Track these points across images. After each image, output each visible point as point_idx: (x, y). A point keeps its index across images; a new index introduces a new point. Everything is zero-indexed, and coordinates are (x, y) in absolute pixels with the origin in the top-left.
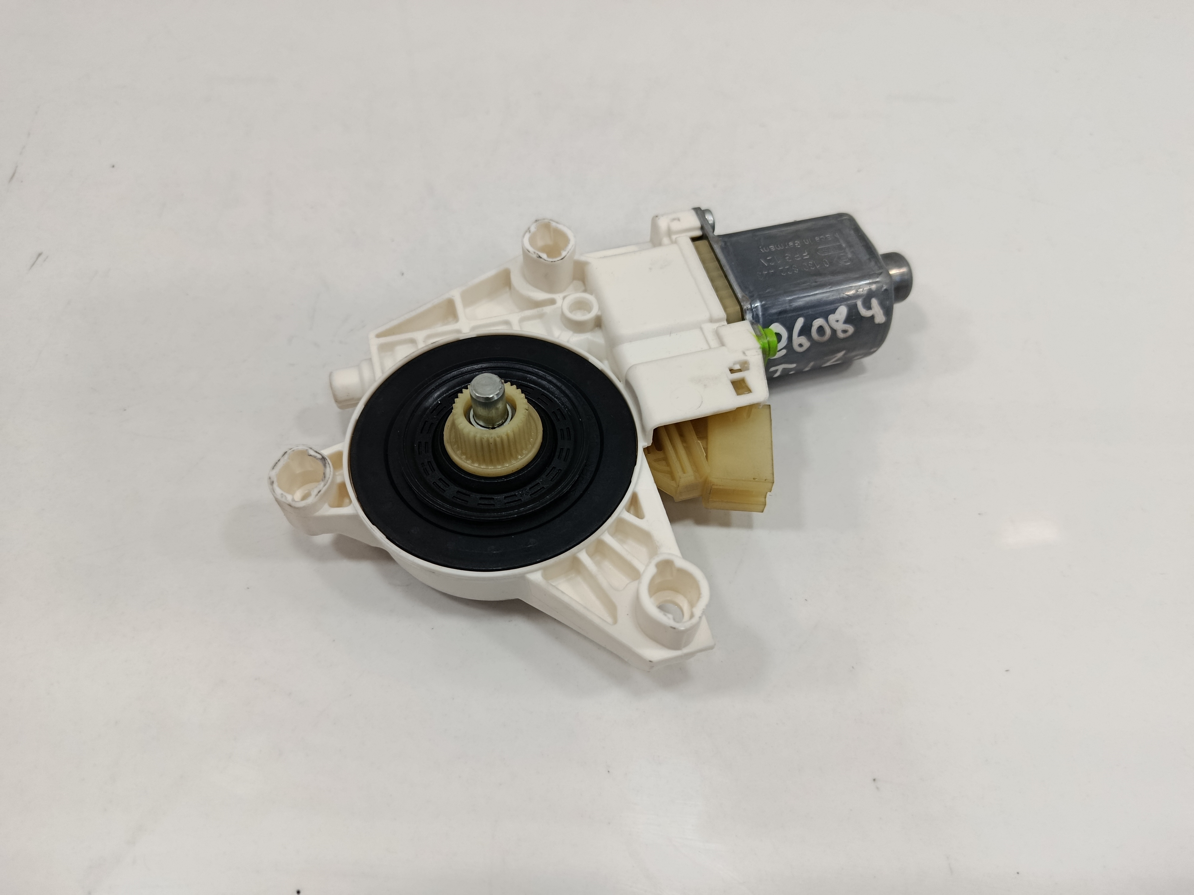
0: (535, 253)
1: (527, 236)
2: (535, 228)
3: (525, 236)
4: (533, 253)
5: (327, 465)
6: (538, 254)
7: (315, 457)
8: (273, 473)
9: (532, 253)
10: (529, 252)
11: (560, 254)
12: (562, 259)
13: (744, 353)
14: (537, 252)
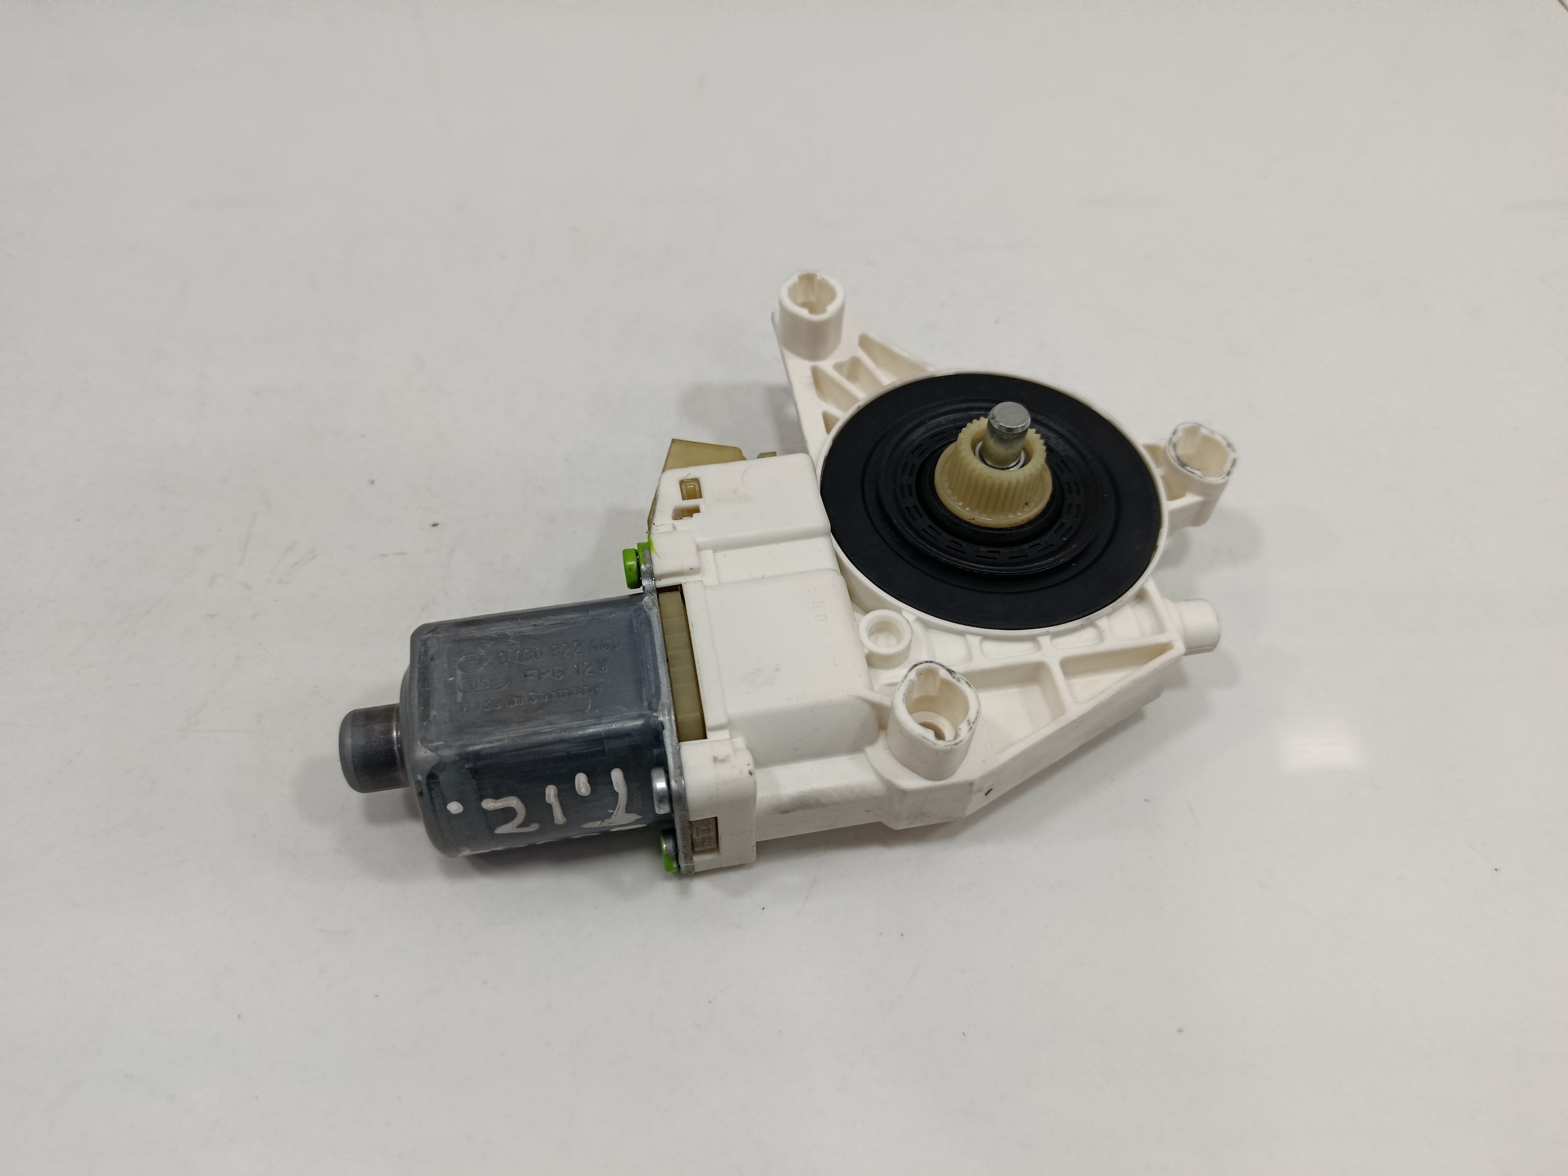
0: (959, 680)
1: (972, 715)
2: (960, 729)
3: (975, 714)
4: (961, 680)
5: (1176, 459)
6: (954, 678)
7: (1192, 468)
8: (1232, 455)
9: (963, 680)
10: (967, 683)
11: (919, 674)
12: (916, 665)
13: (674, 528)
14: (954, 681)
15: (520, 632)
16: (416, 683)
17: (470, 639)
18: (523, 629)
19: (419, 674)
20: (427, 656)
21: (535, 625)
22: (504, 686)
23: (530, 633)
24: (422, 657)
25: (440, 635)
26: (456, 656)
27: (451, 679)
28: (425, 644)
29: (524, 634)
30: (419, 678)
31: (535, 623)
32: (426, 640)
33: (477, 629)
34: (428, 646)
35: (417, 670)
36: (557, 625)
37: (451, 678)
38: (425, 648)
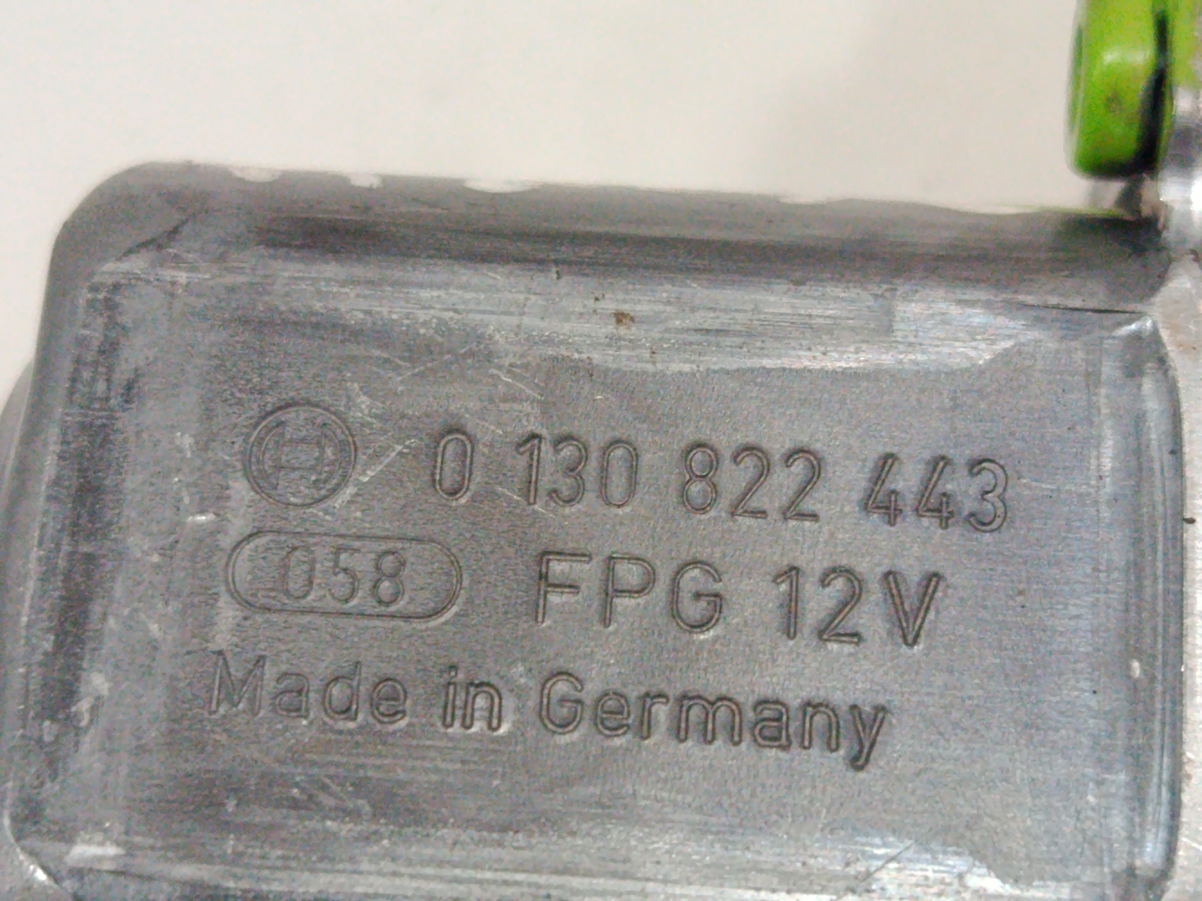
15: (549, 341)
16: (41, 503)
17: (317, 326)
18: (567, 327)
19: (61, 457)
20: (110, 369)
21: (620, 317)
22: (437, 612)
23: (597, 357)
24: (86, 375)
25: (182, 277)
26: (240, 402)
27: (202, 518)
28: (110, 305)
29: (563, 351)
30: (57, 482)
31: (625, 308)
32: (116, 287)
33: (355, 282)
34: (119, 319)
35: (53, 433)
36: (728, 341)
37: (202, 512)
38: (106, 327)
